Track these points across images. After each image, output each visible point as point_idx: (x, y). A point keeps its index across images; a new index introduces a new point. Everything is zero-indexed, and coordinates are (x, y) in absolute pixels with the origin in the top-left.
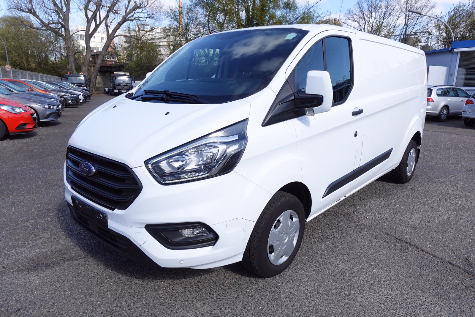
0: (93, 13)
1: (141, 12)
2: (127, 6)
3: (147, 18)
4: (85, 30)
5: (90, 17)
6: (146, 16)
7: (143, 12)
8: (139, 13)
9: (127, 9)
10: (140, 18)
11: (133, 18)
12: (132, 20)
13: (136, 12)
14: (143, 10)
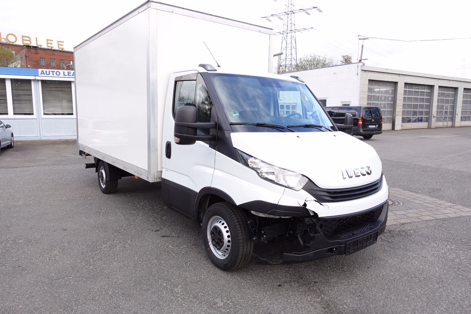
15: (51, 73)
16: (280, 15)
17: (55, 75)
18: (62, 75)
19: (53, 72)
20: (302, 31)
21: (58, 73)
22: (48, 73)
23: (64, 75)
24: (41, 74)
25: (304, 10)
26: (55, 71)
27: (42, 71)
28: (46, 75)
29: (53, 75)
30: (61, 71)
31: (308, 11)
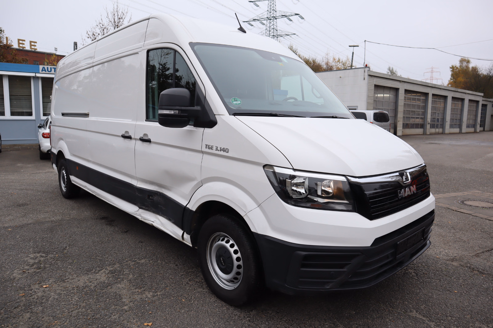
15: (53, 70)
16: (262, 19)
20: (284, 37)
22: (49, 70)
24: (42, 71)
25: (286, 16)
31: (291, 18)
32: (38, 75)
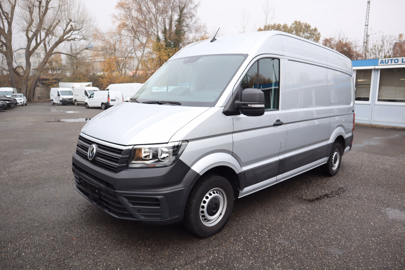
0: (33, 33)
1: (77, 34)
2: (65, 28)
3: (82, 39)
4: (25, 47)
5: (30, 36)
6: (82, 37)
7: (79, 34)
8: (75, 34)
9: (64, 31)
10: (76, 39)
11: (69, 38)
12: (68, 40)
13: (72, 34)
14: (79, 33)
15: (390, 61)
17: (393, 63)
18: (400, 62)
19: (392, 60)
21: (396, 61)
22: (387, 62)
23: (402, 62)
24: (380, 63)
26: (393, 59)
27: (382, 60)
28: (385, 64)
29: (391, 62)
30: (400, 59)
32: (377, 67)
